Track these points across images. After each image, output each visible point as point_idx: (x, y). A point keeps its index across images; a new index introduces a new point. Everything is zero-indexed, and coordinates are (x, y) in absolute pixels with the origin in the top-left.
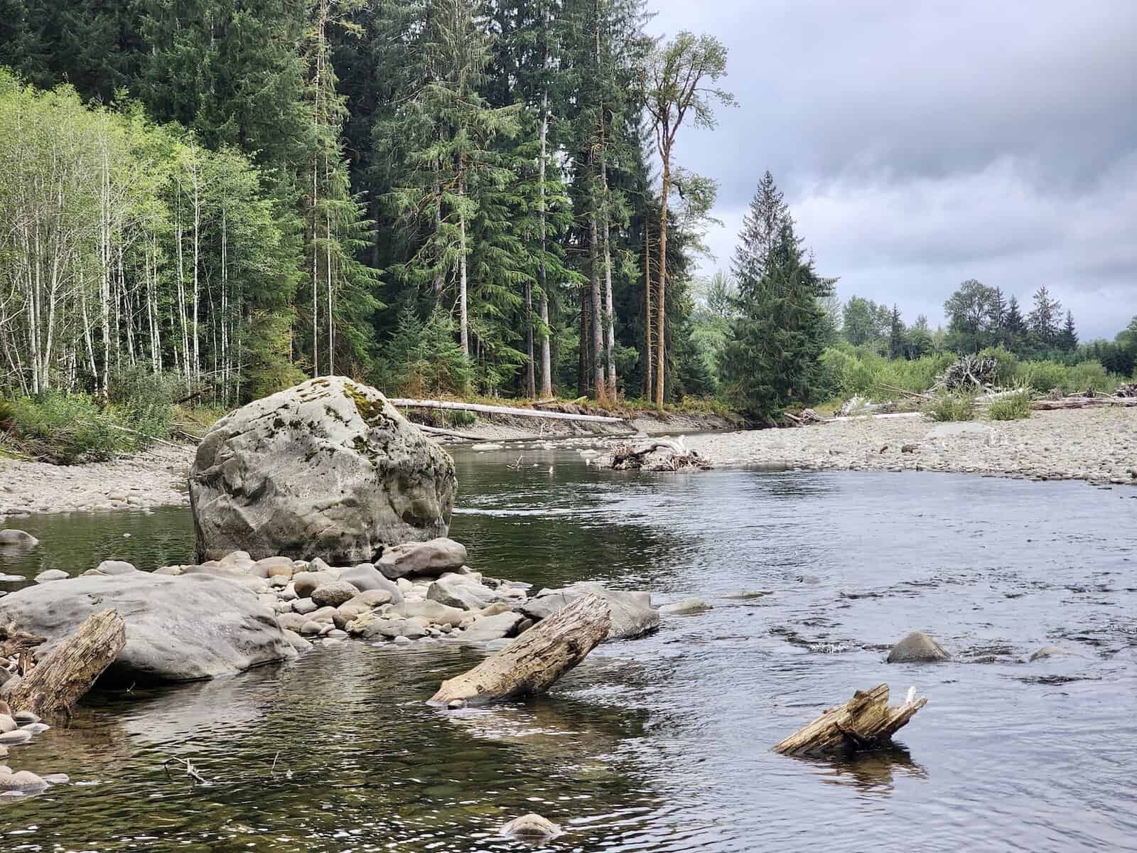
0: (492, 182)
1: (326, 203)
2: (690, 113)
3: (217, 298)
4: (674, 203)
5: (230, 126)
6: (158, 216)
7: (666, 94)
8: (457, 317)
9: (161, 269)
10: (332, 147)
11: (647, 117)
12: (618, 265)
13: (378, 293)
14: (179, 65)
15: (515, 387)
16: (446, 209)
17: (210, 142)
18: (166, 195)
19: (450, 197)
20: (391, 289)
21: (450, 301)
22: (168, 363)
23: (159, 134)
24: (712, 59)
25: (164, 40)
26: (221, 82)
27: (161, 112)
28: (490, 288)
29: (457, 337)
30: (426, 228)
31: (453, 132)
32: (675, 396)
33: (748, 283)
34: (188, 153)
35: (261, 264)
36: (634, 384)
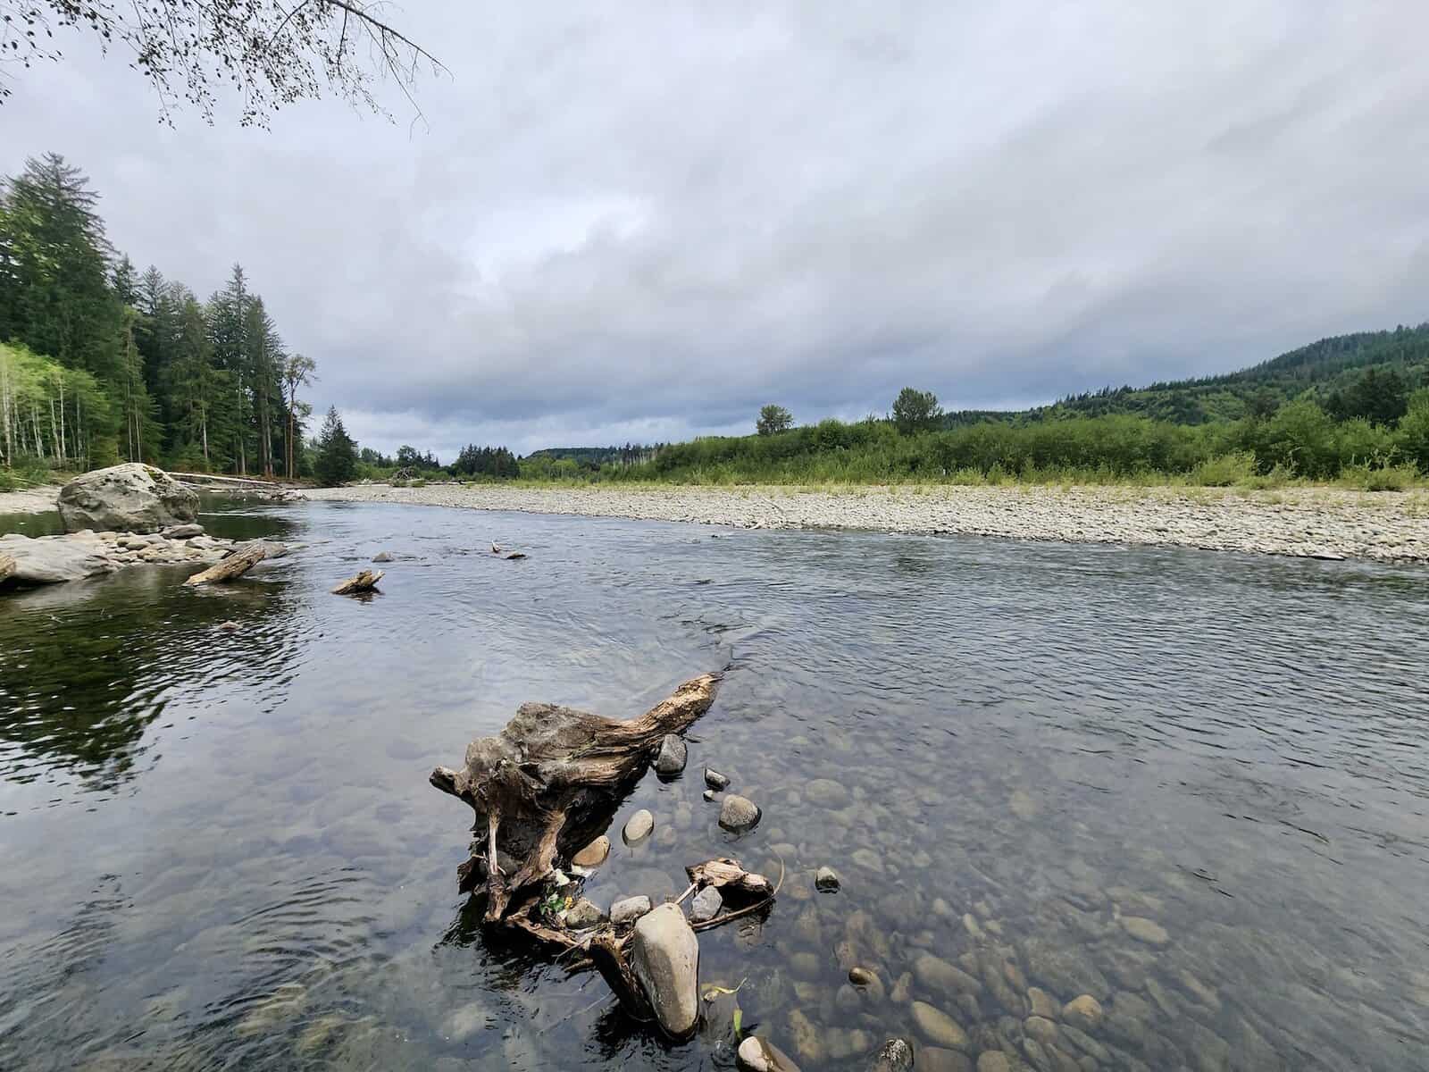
0: (218, 397)
1: (134, 396)
2: (302, 382)
3: (75, 429)
4: (296, 411)
5: (80, 360)
6: (39, 393)
7: (292, 374)
8: (202, 444)
9: (40, 415)
10: (137, 374)
11: (284, 381)
12: (273, 431)
13: (163, 433)
14: (49, 332)
15: (229, 471)
16: (195, 404)
17: (68, 365)
18: (44, 385)
19: (197, 400)
20: (170, 432)
21: (199, 438)
22: (47, 453)
23: (38, 359)
24: (310, 365)
25: (40, 321)
26: (74, 342)
27: (39, 349)
28: (217, 435)
29: (202, 452)
30: (186, 411)
31: (197, 376)
32: (297, 476)
33: (325, 440)
34: (56, 369)
35: (99, 417)
36: (280, 472)
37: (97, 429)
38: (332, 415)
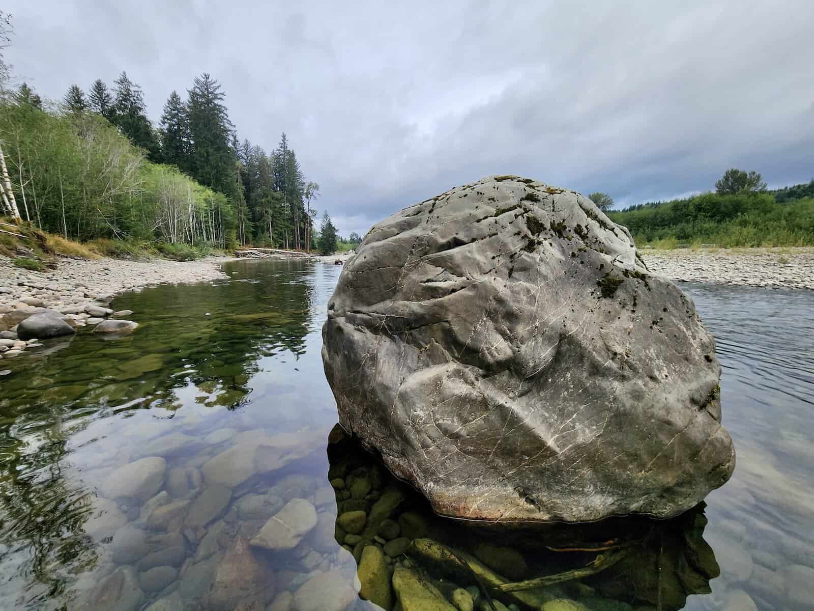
0: (275, 207)
1: (242, 208)
2: (312, 197)
3: (219, 225)
4: (310, 214)
5: (220, 187)
6: (204, 205)
7: (308, 193)
8: (270, 233)
9: (205, 217)
10: (242, 197)
11: (304, 197)
12: (300, 225)
13: (253, 227)
14: (206, 173)
15: (281, 247)
16: (266, 212)
17: (215, 191)
18: (205, 200)
19: (267, 210)
20: (256, 227)
21: (268, 230)
22: (208, 239)
23: (201, 187)
24: (317, 187)
25: (202, 168)
26: (217, 178)
27: (202, 183)
28: (276, 228)
29: (270, 237)
30: (262, 216)
31: (267, 197)
32: (310, 249)
33: (323, 230)
34: (210, 192)
35: (229, 218)
36: (303, 247)
37: (228, 226)
38: (326, 216)
